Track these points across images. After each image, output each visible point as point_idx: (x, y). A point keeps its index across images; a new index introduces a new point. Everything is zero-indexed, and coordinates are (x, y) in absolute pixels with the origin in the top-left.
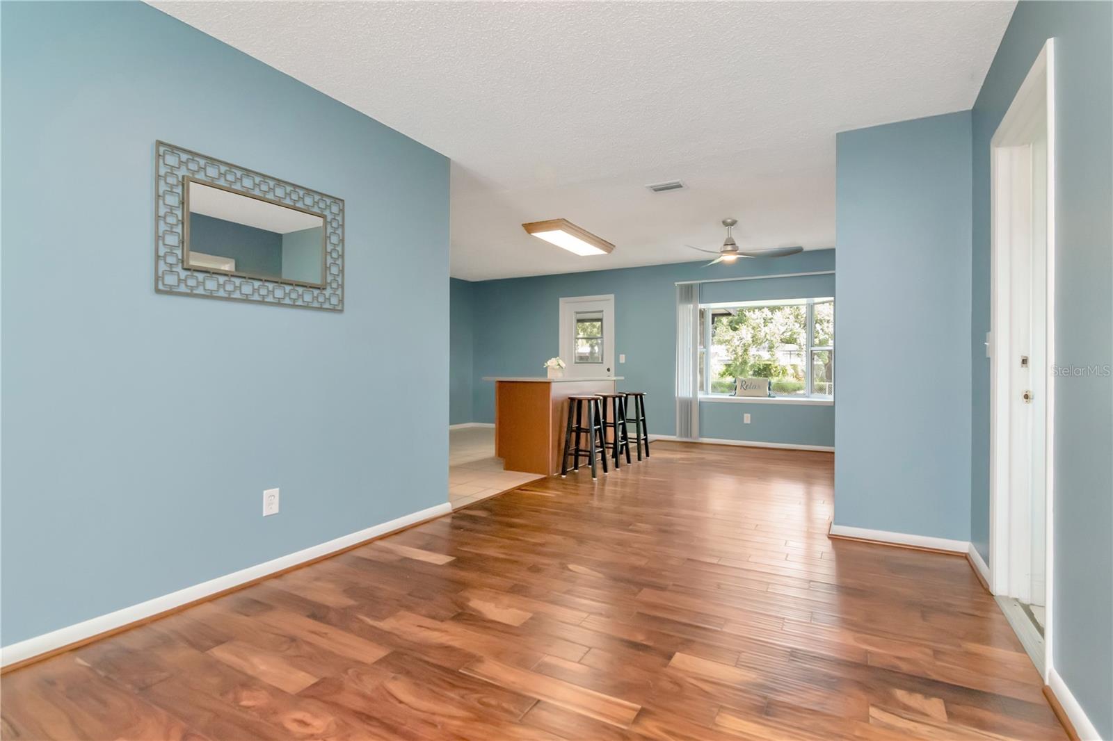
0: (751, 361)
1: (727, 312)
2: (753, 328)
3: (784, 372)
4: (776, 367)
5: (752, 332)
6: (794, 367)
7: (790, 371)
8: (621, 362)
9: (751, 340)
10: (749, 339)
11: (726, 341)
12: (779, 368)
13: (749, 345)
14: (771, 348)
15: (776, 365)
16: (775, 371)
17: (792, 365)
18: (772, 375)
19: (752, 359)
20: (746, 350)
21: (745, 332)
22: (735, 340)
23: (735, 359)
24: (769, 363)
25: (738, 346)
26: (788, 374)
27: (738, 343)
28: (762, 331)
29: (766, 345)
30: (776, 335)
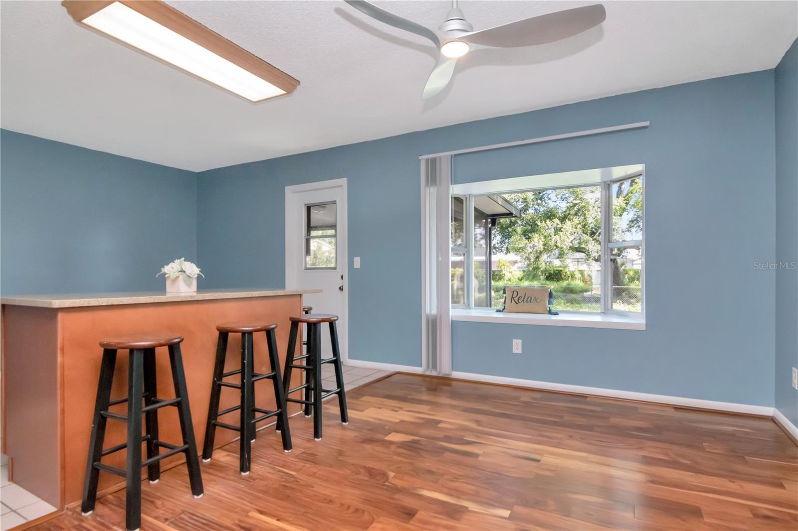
0: (543, 266)
1: (508, 212)
2: (545, 237)
3: (573, 276)
4: (566, 273)
5: (544, 240)
6: (582, 272)
7: (578, 275)
8: (355, 267)
9: (542, 247)
10: (540, 246)
11: (520, 248)
12: (568, 273)
13: (541, 253)
14: (561, 256)
15: (566, 271)
16: (566, 276)
17: (579, 271)
18: (563, 279)
19: (544, 264)
20: (538, 257)
21: (537, 241)
22: (528, 248)
23: (528, 265)
24: (561, 269)
25: (531, 253)
26: (576, 279)
27: (530, 250)
28: (553, 240)
29: (557, 252)
30: (565, 243)
